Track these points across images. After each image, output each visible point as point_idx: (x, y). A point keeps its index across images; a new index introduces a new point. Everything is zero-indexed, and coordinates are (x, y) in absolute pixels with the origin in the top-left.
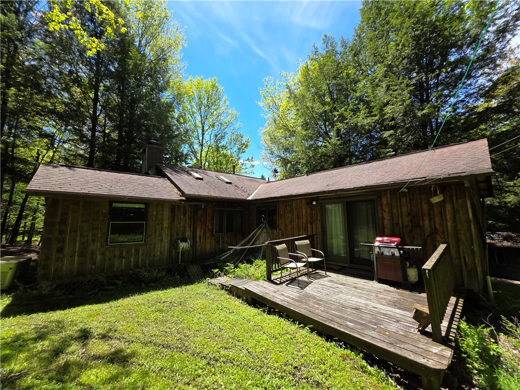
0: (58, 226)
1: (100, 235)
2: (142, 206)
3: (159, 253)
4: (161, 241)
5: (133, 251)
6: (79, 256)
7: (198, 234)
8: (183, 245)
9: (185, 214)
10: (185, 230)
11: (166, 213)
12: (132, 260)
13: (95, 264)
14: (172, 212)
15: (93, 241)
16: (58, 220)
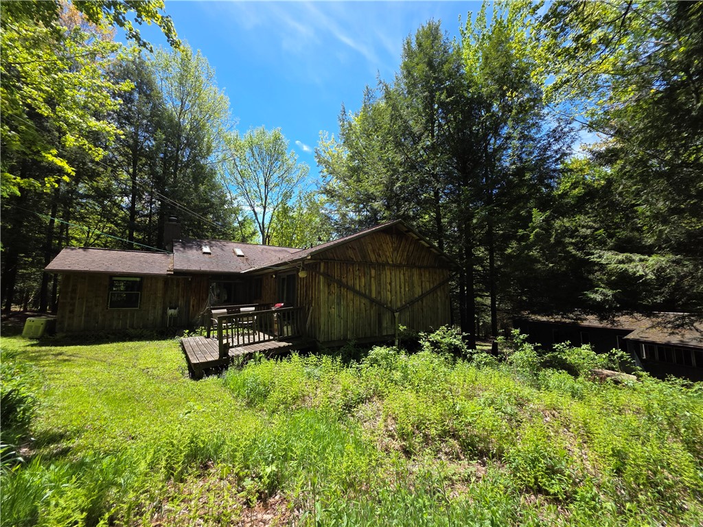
0: (70, 294)
1: (101, 301)
2: (138, 279)
3: (152, 318)
4: (155, 308)
5: (129, 314)
6: (85, 316)
7: (191, 303)
8: (171, 312)
9: (178, 286)
10: (178, 299)
11: (160, 285)
12: (128, 322)
13: (97, 323)
14: (165, 284)
15: (97, 306)
16: (70, 290)
